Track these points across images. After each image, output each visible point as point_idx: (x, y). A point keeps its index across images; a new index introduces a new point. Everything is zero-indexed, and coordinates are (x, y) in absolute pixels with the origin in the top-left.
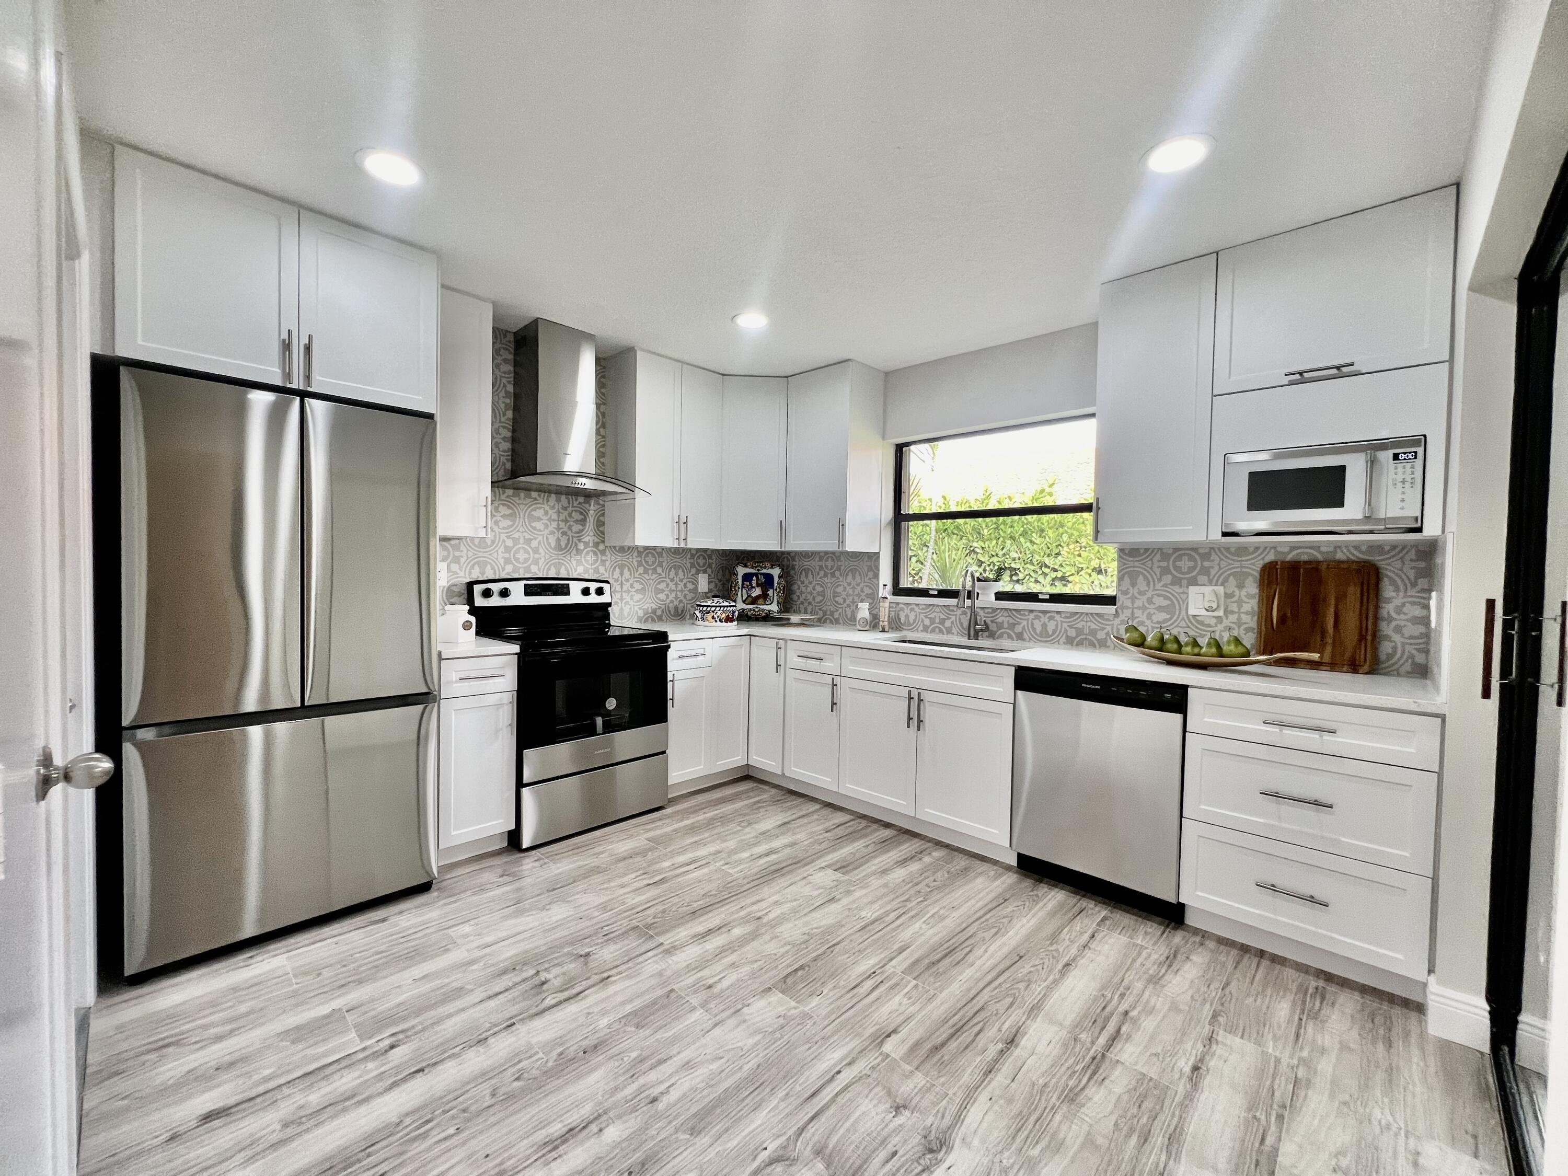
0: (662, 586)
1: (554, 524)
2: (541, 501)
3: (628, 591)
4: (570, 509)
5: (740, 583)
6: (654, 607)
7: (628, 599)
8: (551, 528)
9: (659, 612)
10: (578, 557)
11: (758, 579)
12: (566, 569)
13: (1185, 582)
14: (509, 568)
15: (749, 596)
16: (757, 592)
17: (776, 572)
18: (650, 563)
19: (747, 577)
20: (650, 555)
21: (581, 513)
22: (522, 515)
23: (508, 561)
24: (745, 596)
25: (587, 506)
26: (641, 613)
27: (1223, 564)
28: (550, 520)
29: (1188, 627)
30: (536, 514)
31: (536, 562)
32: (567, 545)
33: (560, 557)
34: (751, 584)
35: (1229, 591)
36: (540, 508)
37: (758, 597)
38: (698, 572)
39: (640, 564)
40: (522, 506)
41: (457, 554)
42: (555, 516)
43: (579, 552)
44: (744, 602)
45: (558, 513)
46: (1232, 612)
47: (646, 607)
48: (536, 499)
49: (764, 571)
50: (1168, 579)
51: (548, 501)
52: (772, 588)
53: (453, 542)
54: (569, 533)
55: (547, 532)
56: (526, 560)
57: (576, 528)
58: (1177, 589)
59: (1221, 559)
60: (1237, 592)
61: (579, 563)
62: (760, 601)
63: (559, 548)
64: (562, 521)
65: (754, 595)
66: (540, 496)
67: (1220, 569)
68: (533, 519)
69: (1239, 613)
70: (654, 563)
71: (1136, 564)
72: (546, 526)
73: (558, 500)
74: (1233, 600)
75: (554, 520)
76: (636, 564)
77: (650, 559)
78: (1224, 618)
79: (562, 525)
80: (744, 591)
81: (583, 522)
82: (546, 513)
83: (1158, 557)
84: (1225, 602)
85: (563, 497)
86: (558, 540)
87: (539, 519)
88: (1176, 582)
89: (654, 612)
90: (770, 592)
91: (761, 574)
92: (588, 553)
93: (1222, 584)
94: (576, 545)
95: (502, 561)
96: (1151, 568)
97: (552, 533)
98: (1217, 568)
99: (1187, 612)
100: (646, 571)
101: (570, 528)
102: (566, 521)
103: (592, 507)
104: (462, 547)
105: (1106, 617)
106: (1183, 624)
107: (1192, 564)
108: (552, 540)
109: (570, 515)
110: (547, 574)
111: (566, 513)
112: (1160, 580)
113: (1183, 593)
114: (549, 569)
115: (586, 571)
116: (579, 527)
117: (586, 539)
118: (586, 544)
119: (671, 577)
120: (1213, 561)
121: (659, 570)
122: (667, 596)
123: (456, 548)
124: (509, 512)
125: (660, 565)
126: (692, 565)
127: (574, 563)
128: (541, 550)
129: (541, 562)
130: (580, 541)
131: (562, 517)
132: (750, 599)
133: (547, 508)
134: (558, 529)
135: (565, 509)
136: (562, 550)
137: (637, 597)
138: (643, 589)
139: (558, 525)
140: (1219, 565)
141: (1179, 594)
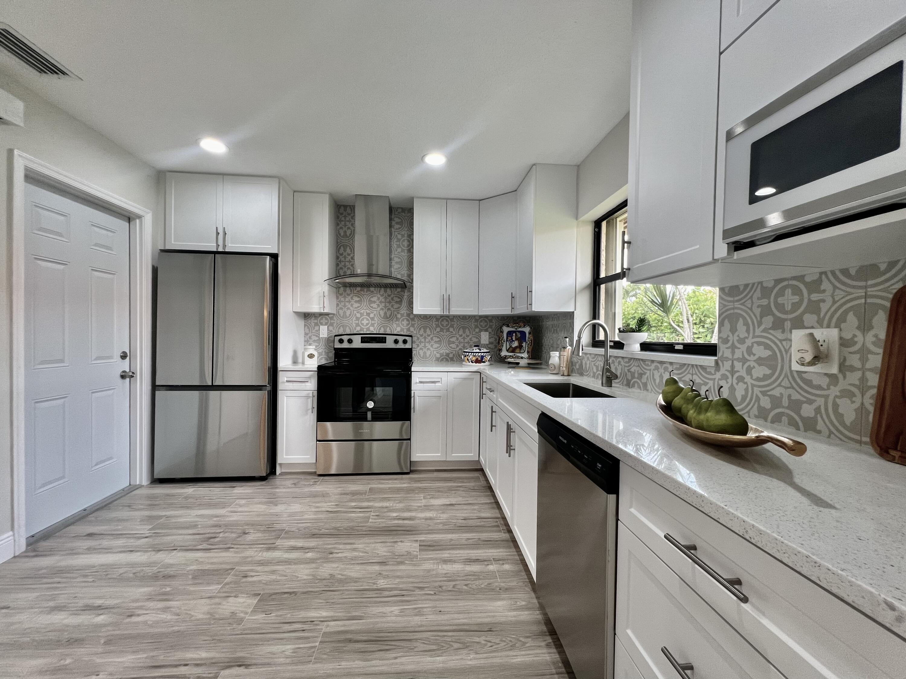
0: (454, 339)
1: (383, 304)
2: (375, 292)
3: (429, 342)
4: (392, 296)
5: (505, 338)
6: (448, 352)
7: (429, 347)
8: (381, 307)
9: (451, 356)
10: (397, 322)
11: (516, 335)
12: (390, 329)
13: (788, 325)
14: (358, 328)
15: (511, 347)
16: (516, 344)
17: (527, 330)
18: (445, 325)
19: (510, 333)
20: (445, 321)
21: (399, 298)
22: (365, 300)
23: (357, 325)
24: (508, 347)
25: (402, 293)
26: (438, 355)
27: (839, 294)
28: (381, 302)
29: (793, 388)
30: (374, 299)
31: (373, 325)
32: (390, 316)
33: (387, 322)
34: (512, 339)
35: (848, 336)
36: (375, 296)
37: (516, 347)
38: (481, 331)
39: (437, 326)
40: (365, 296)
41: (332, 321)
42: (383, 300)
43: (397, 319)
44: (507, 351)
45: (386, 298)
46: (852, 369)
47: (442, 352)
48: (373, 292)
49: (520, 329)
50: (768, 321)
51: (379, 292)
52: (525, 341)
53: (330, 316)
54: (392, 309)
55: (379, 309)
56: (367, 324)
57: (396, 306)
58: (779, 334)
59: (835, 287)
60: (860, 338)
61: (398, 325)
62: (518, 350)
63: (386, 317)
64: (388, 302)
65: (513, 346)
66: (375, 290)
67: (834, 302)
68: (371, 302)
69: (863, 370)
70: (447, 325)
71: (737, 305)
72: (378, 305)
73: (385, 291)
74: (852, 349)
75: (383, 302)
76: (435, 326)
77: (445, 323)
78: (840, 376)
79: (387, 304)
80: (508, 343)
81: (400, 302)
82: (379, 299)
83: (758, 294)
84: (840, 352)
85: (388, 290)
86: (385, 313)
87: (375, 302)
88: (778, 325)
89: (448, 355)
90: (524, 344)
91: (519, 332)
92: (403, 320)
93: (837, 326)
94: (396, 315)
95: (354, 325)
96: (751, 309)
97: (382, 309)
98: (829, 301)
99: (790, 367)
100: (442, 330)
101: (392, 306)
102: (390, 302)
103: (406, 294)
104: (335, 318)
105: (708, 370)
106: (786, 383)
107: (796, 299)
108: (382, 313)
109: (392, 299)
110: (379, 331)
111: (390, 298)
112: (760, 324)
113: (786, 340)
114: (380, 329)
115: (402, 330)
116: (398, 305)
117: (402, 312)
118: (402, 315)
119: (460, 334)
120: (824, 291)
121: (451, 330)
122: (457, 346)
123: (332, 318)
124: (358, 299)
125: (452, 326)
126: (476, 327)
127: (395, 326)
128: (376, 319)
129: (375, 325)
130: (398, 313)
131: (388, 300)
132: (511, 349)
133: (379, 296)
134: (385, 307)
135: (389, 296)
136: (387, 318)
137: (436, 346)
138: (440, 341)
139: (385, 305)
140: (833, 296)
141: (781, 341)
